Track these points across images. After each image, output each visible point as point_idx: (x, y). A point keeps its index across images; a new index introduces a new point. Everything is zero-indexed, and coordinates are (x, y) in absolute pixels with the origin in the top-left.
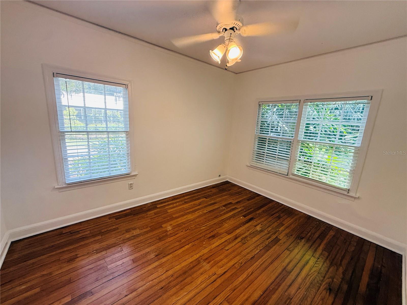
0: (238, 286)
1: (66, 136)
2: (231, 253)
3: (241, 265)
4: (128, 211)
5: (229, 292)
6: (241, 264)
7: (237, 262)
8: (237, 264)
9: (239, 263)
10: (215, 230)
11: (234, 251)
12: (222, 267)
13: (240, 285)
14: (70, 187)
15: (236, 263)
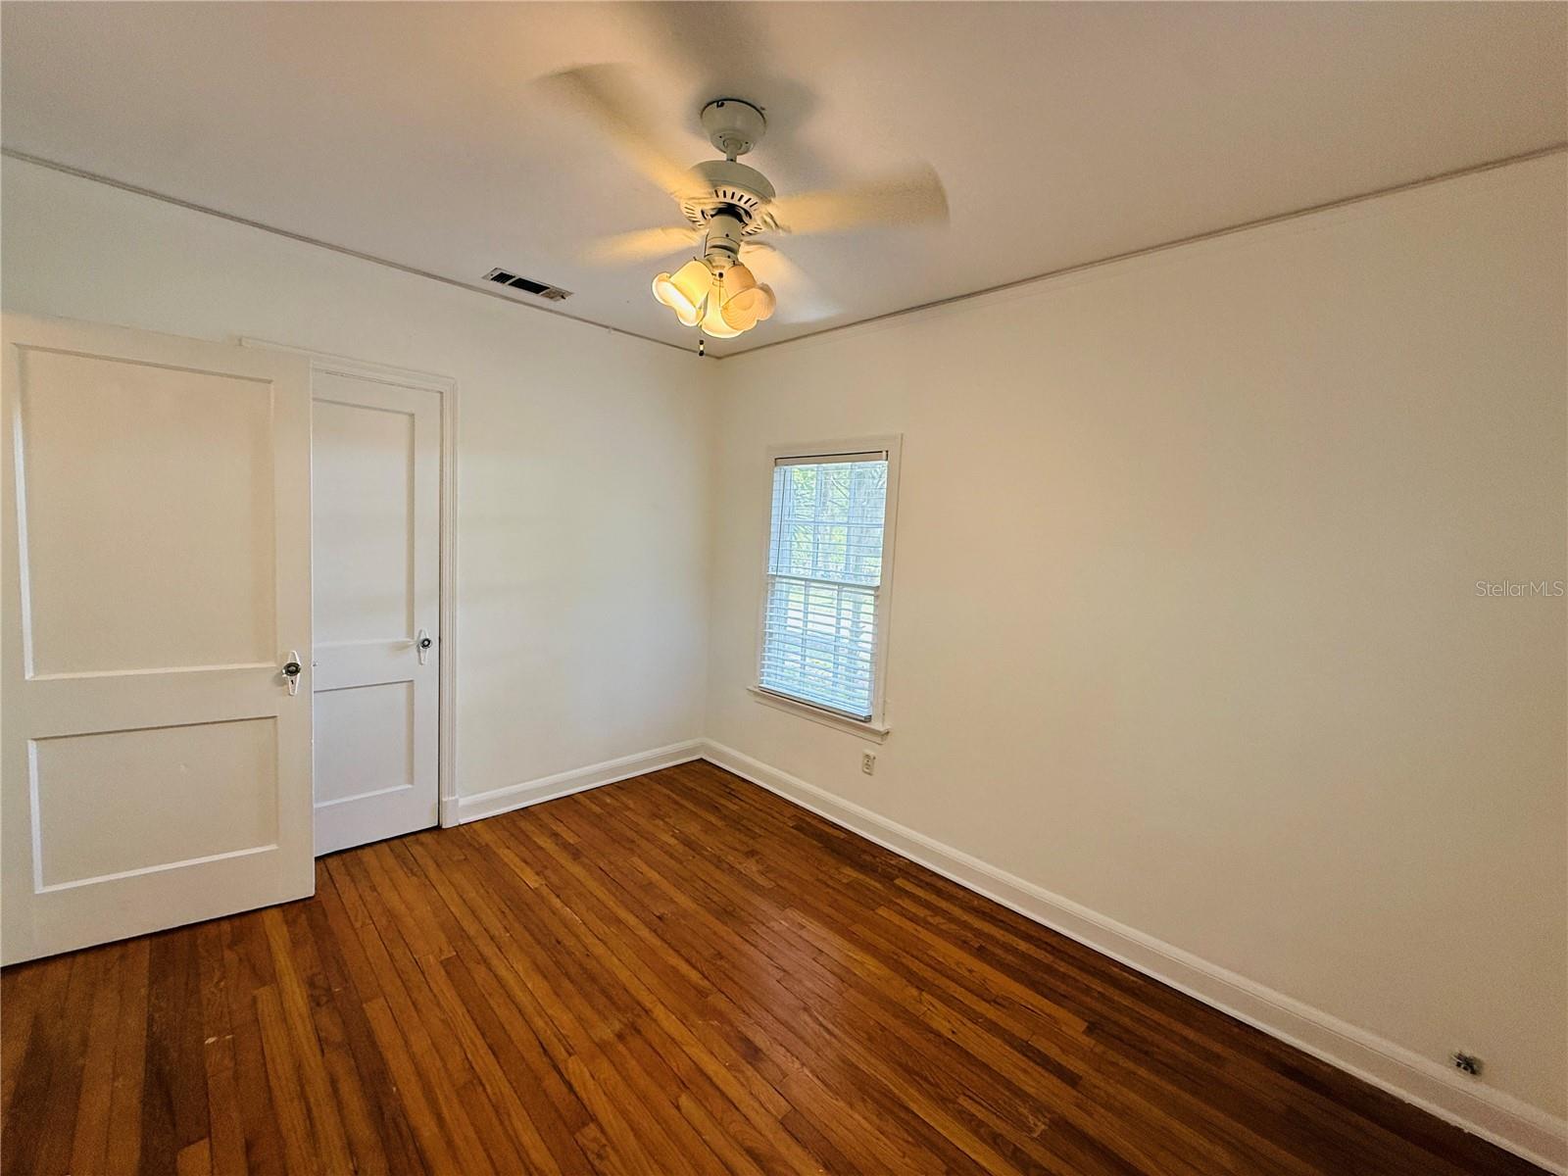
0: (507, 1123)
1: (778, 586)
2: (659, 1119)
3: (593, 1152)
4: (837, 833)
5: (497, 1090)
6: (599, 1156)
7: (608, 1139)
8: (599, 1135)
9: (605, 1145)
10: (803, 1064)
11: (669, 1132)
12: (593, 1078)
13: (506, 1131)
14: (765, 697)
15: (603, 1131)
